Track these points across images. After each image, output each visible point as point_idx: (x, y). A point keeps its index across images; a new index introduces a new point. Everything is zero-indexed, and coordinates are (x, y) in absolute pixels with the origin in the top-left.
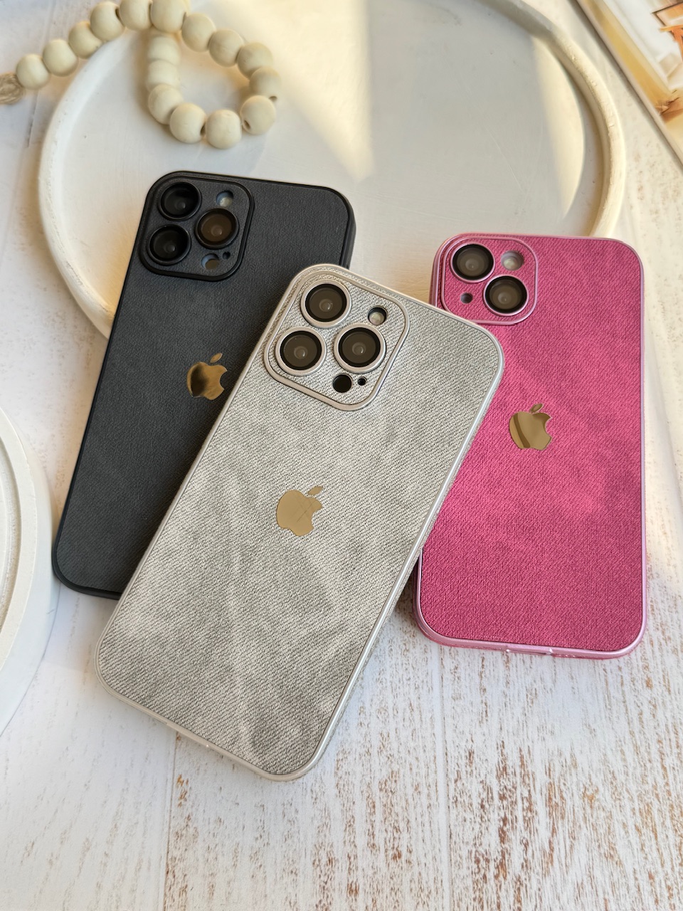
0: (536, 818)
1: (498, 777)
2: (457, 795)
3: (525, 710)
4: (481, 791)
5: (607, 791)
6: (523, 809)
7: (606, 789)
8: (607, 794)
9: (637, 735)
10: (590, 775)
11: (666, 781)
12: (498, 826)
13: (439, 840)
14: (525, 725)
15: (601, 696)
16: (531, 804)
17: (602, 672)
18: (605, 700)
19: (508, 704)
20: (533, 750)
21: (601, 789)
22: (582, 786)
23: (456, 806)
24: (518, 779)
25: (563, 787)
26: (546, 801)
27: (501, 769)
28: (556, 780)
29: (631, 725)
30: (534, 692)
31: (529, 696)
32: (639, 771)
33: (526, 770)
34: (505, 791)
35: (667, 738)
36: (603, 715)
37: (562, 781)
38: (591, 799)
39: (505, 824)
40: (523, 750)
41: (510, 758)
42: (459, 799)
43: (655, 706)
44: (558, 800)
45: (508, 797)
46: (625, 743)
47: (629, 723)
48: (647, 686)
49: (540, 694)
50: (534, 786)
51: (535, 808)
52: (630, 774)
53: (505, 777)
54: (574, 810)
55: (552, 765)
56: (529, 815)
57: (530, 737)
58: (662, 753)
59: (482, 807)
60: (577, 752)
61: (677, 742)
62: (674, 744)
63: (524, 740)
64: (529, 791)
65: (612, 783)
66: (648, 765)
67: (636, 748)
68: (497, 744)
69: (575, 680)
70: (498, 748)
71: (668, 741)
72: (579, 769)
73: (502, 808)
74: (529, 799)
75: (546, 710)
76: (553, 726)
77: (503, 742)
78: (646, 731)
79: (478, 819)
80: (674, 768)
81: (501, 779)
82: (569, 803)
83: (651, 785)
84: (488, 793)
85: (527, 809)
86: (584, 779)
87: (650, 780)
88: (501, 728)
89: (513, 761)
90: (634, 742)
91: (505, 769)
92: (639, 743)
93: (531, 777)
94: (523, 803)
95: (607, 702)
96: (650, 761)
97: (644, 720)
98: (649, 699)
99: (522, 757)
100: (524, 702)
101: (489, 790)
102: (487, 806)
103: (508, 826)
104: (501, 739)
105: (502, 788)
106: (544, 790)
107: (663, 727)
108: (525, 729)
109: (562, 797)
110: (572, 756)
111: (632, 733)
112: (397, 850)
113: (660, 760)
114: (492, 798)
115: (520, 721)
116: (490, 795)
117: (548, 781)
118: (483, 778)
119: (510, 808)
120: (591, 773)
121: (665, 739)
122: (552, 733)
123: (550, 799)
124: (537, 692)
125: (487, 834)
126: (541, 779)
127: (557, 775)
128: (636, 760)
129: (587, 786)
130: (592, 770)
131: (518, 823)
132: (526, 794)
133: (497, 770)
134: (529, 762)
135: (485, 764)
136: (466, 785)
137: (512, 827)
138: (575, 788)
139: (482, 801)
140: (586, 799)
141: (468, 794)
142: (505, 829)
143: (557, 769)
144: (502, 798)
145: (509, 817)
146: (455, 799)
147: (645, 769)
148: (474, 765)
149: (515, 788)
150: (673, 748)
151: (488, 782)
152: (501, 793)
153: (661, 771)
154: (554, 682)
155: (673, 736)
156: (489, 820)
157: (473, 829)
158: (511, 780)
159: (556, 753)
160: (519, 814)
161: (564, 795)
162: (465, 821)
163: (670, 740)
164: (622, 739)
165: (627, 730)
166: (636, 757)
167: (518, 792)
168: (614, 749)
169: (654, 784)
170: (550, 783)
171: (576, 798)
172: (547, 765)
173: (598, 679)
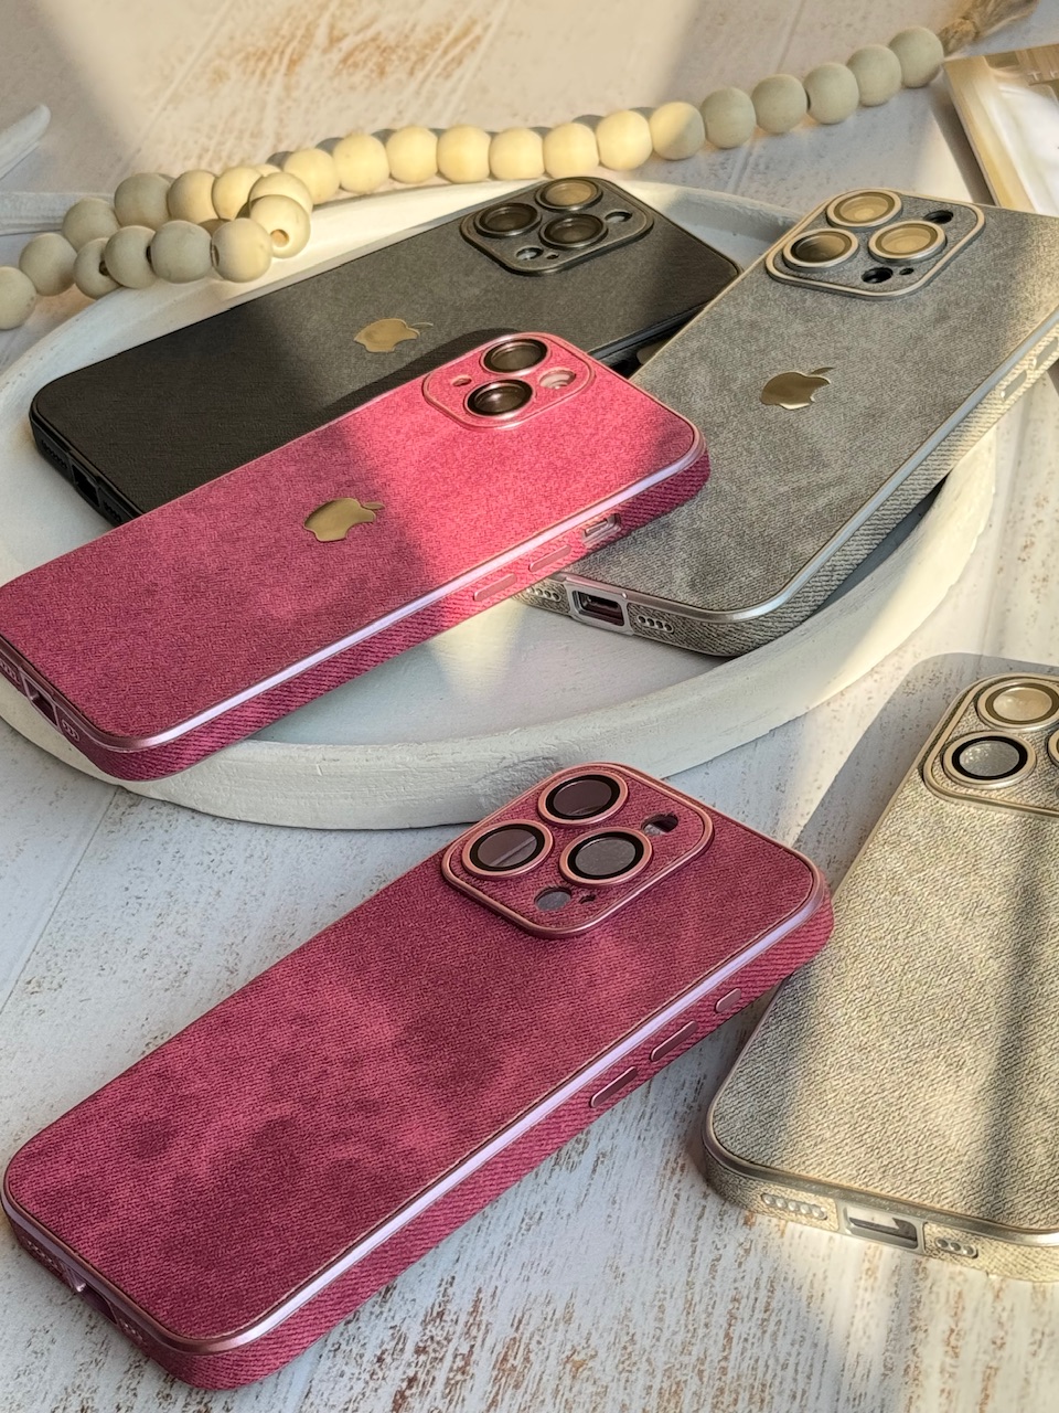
0: (469, 1384)
1: (425, 1323)
2: (341, 1341)
3: (511, 1238)
4: (387, 1339)
5: (611, 1358)
6: (451, 1370)
7: (612, 1355)
8: (609, 1362)
9: (697, 1288)
10: (590, 1334)
11: (725, 1354)
12: (395, 1388)
13: (286, 1398)
14: (502, 1259)
15: (655, 1230)
16: (467, 1364)
17: (671, 1198)
18: (660, 1235)
19: (484, 1229)
20: (502, 1292)
21: (602, 1355)
22: (569, 1347)
23: (334, 1356)
24: (460, 1328)
25: (533, 1346)
26: (497, 1361)
27: (435, 1314)
28: (527, 1335)
29: (693, 1273)
30: (537, 1216)
31: (527, 1220)
32: (678, 1339)
33: (478, 1319)
34: (429, 1343)
35: (752, 1296)
36: (648, 1255)
37: (537, 1338)
38: (578, 1366)
39: (410, 1387)
40: (484, 1291)
41: (456, 1300)
42: (343, 1347)
43: (747, 1251)
44: (518, 1362)
45: (431, 1351)
46: (672, 1296)
47: (690, 1271)
48: (745, 1223)
49: (546, 1220)
50: (484, 1340)
51: (471, 1369)
52: (663, 1340)
53: (437, 1324)
54: (541, 1379)
55: (526, 1317)
56: (459, 1377)
57: (503, 1274)
58: (732, 1316)
59: (380, 1360)
60: (578, 1302)
61: (768, 1304)
62: (760, 1305)
63: (492, 1277)
64: (472, 1346)
65: (625, 1348)
66: (701, 1332)
67: (689, 1306)
68: (442, 1280)
69: (617, 1206)
70: (440, 1285)
71: (751, 1302)
72: (574, 1326)
73: (414, 1365)
74: (467, 1358)
75: (548, 1242)
76: (551, 1264)
77: (453, 1278)
78: (717, 1283)
79: (366, 1376)
80: (746, 1340)
81: (429, 1327)
82: (536, 1368)
83: (694, 1358)
84: (397, 1344)
85: (459, 1369)
86: (576, 1338)
87: (696, 1350)
88: (457, 1260)
89: (461, 1303)
90: (689, 1297)
91: (441, 1315)
92: (697, 1298)
93: (483, 1327)
94: (454, 1362)
95: (663, 1239)
96: (706, 1325)
97: (719, 1268)
98: (742, 1240)
99: (477, 1301)
100: (514, 1228)
101: (401, 1339)
102: (388, 1359)
103: (414, 1390)
104: (452, 1274)
105: (425, 1338)
106: (498, 1348)
107: (750, 1281)
108: (500, 1264)
109: (527, 1359)
110: (567, 1307)
111: (690, 1285)
112: (206, 1404)
113: (725, 1325)
114: (402, 1350)
115: (496, 1252)
116: (400, 1346)
117: (512, 1337)
118: (397, 1321)
119: (428, 1366)
120: (593, 1332)
121: (748, 1298)
122: (546, 1272)
123: (505, 1359)
124: (543, 1217)
125: (372, 1397)
126: (501, 1330)
127: (531, 1328)
128: (682, 1322)
129: (579, 1348)
130: (597, 1329)
131: (435, 1387)
132: (464, 1349)
133: (426, 1316)
134: (488, 1308)
135: (409, 1306)
136: (363, 1329)
137: (421, 1392)
138: (555, 1348)
139: (383, 1353)
140: (569, 1366)
141: (362, 1342)
142: (408, 1393)
143: (535, 1321)
144: (419, 1351)
145: (422, 1377)
146: (336, 1346)
147: (693, 1337)
148: (388, 1305)
149: (449, 1341)
150: (756, 1311)
151: (404, 1329)
152: (421, 1345)
153: (721, 1341)
154: (579, 1206)
155: (763, 1294)
156: (384, 1379)
157: (351, 1388)
158: (446, 1329)
159: (541, 1299)
160: (442, 1374)
161: (532, 1356)
162: (342, 1375)
163: (756, 1299)
164: (669, 1291)
165: (684, 1279)
166: (683, 1317)
167: (452, 1347)
168: (648, 1304)
169: (702, 1356)
170: (514, 1339)
171: (552, 1361)
172: (519, 1315)
173: (660, 1206)
